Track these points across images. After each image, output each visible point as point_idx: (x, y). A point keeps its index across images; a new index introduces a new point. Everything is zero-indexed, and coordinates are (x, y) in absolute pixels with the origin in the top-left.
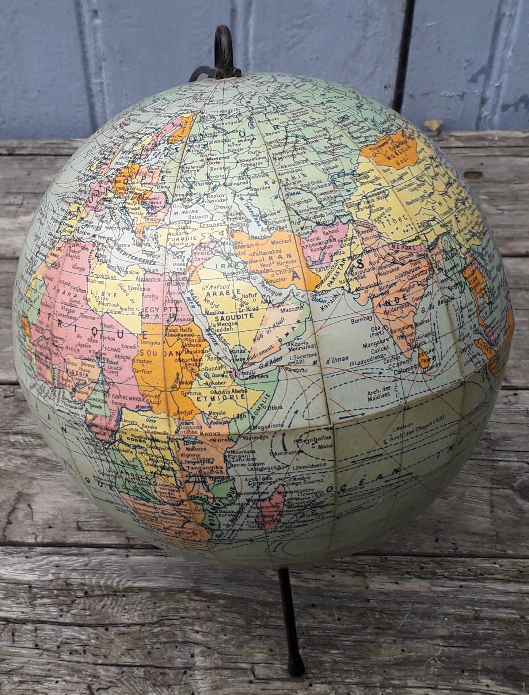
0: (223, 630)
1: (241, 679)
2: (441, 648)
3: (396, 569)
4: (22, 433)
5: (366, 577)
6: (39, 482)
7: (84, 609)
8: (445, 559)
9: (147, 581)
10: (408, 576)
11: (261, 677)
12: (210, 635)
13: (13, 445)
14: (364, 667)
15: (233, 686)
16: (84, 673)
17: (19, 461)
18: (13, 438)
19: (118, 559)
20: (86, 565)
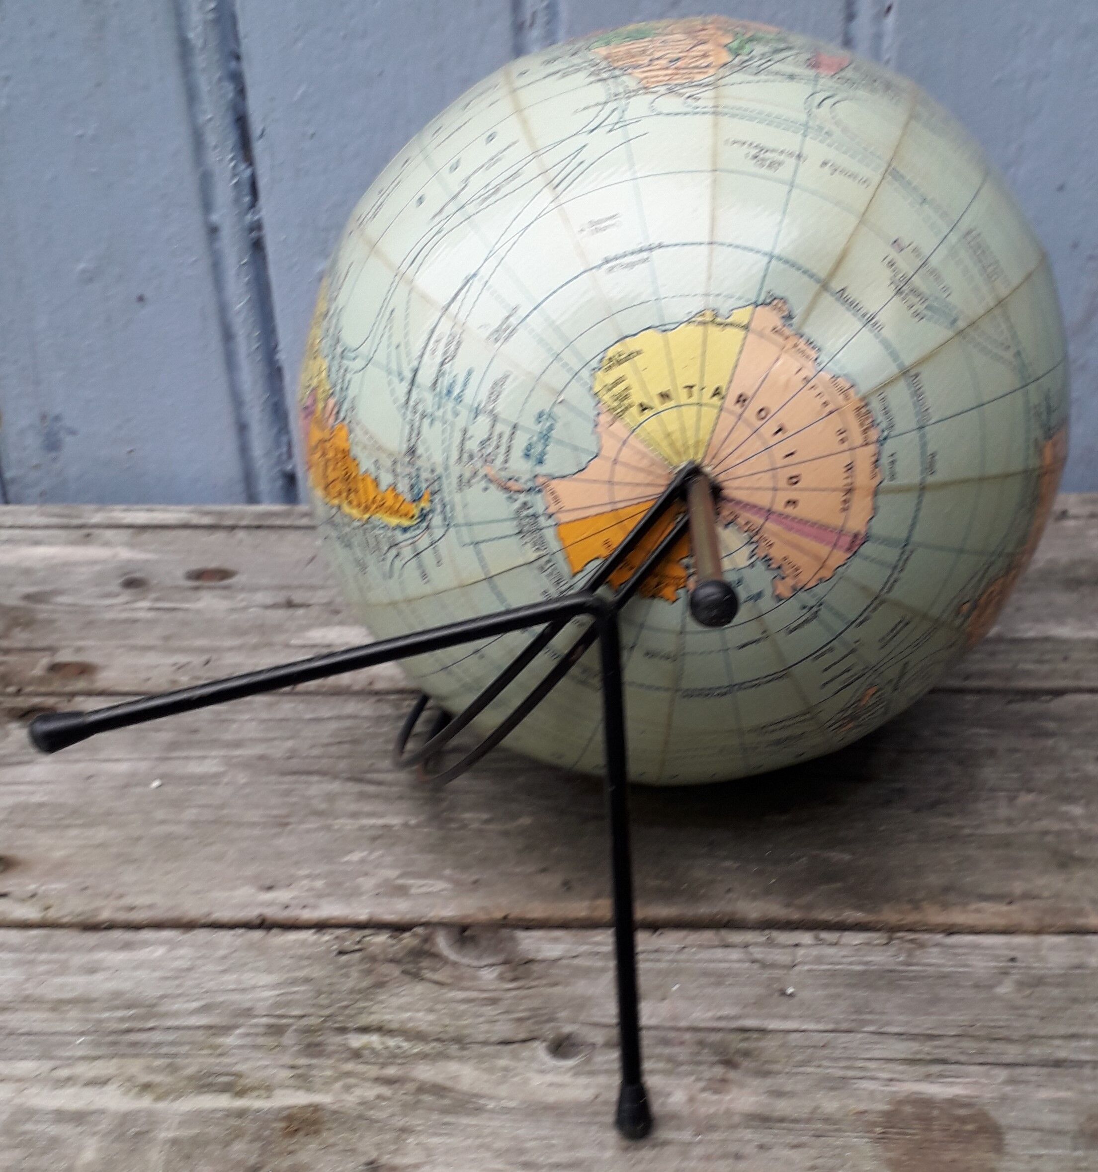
4: (379, 1029)
6: (423, 1139)
13: (356, 1054)
17: (371, 1092)
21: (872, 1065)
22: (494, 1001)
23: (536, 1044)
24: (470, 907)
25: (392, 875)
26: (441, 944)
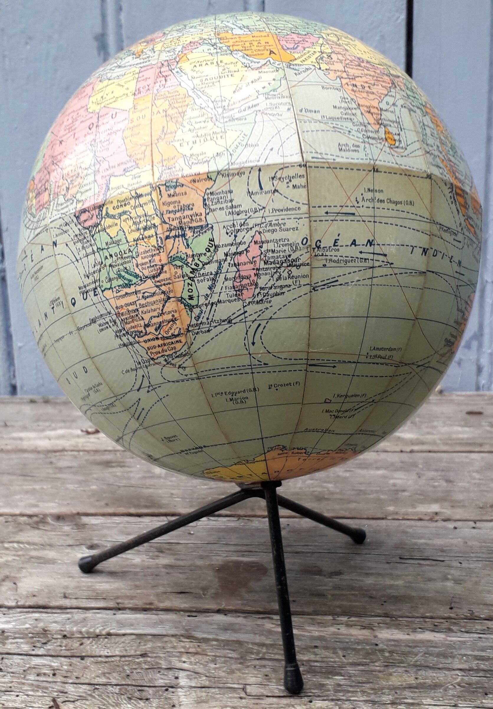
0: (214, 661)
1: (230, 695)
2: (460, 677)
3: (407, 626)
4: (18, 542)
5: (374, 630)
6: (29, 570)
7: (61, 646)
8: (462, 621)
9: (133, 629)
10: (420, 630)
11: (254, 694)
12: (198, 664)
14: (372, 689)
15: (221, 701)
16: (50, 689)
18: (6, 545)
19: (104, 616)
20: (69, 619)
21: (221, 552)
22: (68, 535)
23: (82, 546)
24: (64, 510)
25: (33, 502)
26: (49, 520)
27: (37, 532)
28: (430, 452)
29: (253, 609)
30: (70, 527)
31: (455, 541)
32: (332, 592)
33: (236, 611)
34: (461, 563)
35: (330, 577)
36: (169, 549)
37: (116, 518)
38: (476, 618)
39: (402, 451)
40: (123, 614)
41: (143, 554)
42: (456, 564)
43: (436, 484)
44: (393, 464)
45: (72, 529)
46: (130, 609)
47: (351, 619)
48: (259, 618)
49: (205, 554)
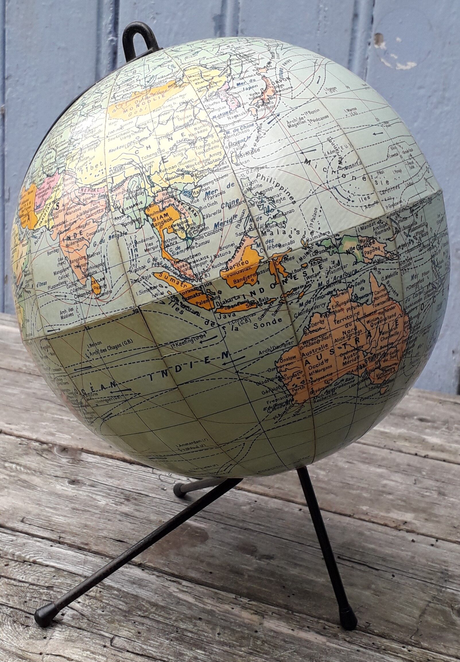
0: (103, 608)
1: (97, 641)
3: (297, 622)
4: (18, 464)
5: (264, 618)
6: (10, 490)
9: (57, 563)
10: (307, 629)
11: (117, 646)
12: (89, 607)
13: (5, 468)
15: (86, 644)
18: (7, 465)
19: (42, 545)
20: (12, 541)
22: (61, 467)
23: (66, 479)
24: (73, 444)
25: (52, 430)
26: (55, 450)
27: (39, 458)
28: (444, 461)
29: (170, 571)
30: (68, 460)
31: (403, 554)
32: (251, 573)
33: (155, 569)
34: (393, 576)
35: (259, 559)
36: (136, 499)
37: (110, 461)
38: (369, 631)
39: (416, 455)
40: (58, 547)
41: (111, 498)
42: (389, 576)
43: (428, 494)
44: (398, 465)
45: (68, 462)
46: (67, 544)
47: (250, 603)
48: (170, 580)
49: (164, 511)
